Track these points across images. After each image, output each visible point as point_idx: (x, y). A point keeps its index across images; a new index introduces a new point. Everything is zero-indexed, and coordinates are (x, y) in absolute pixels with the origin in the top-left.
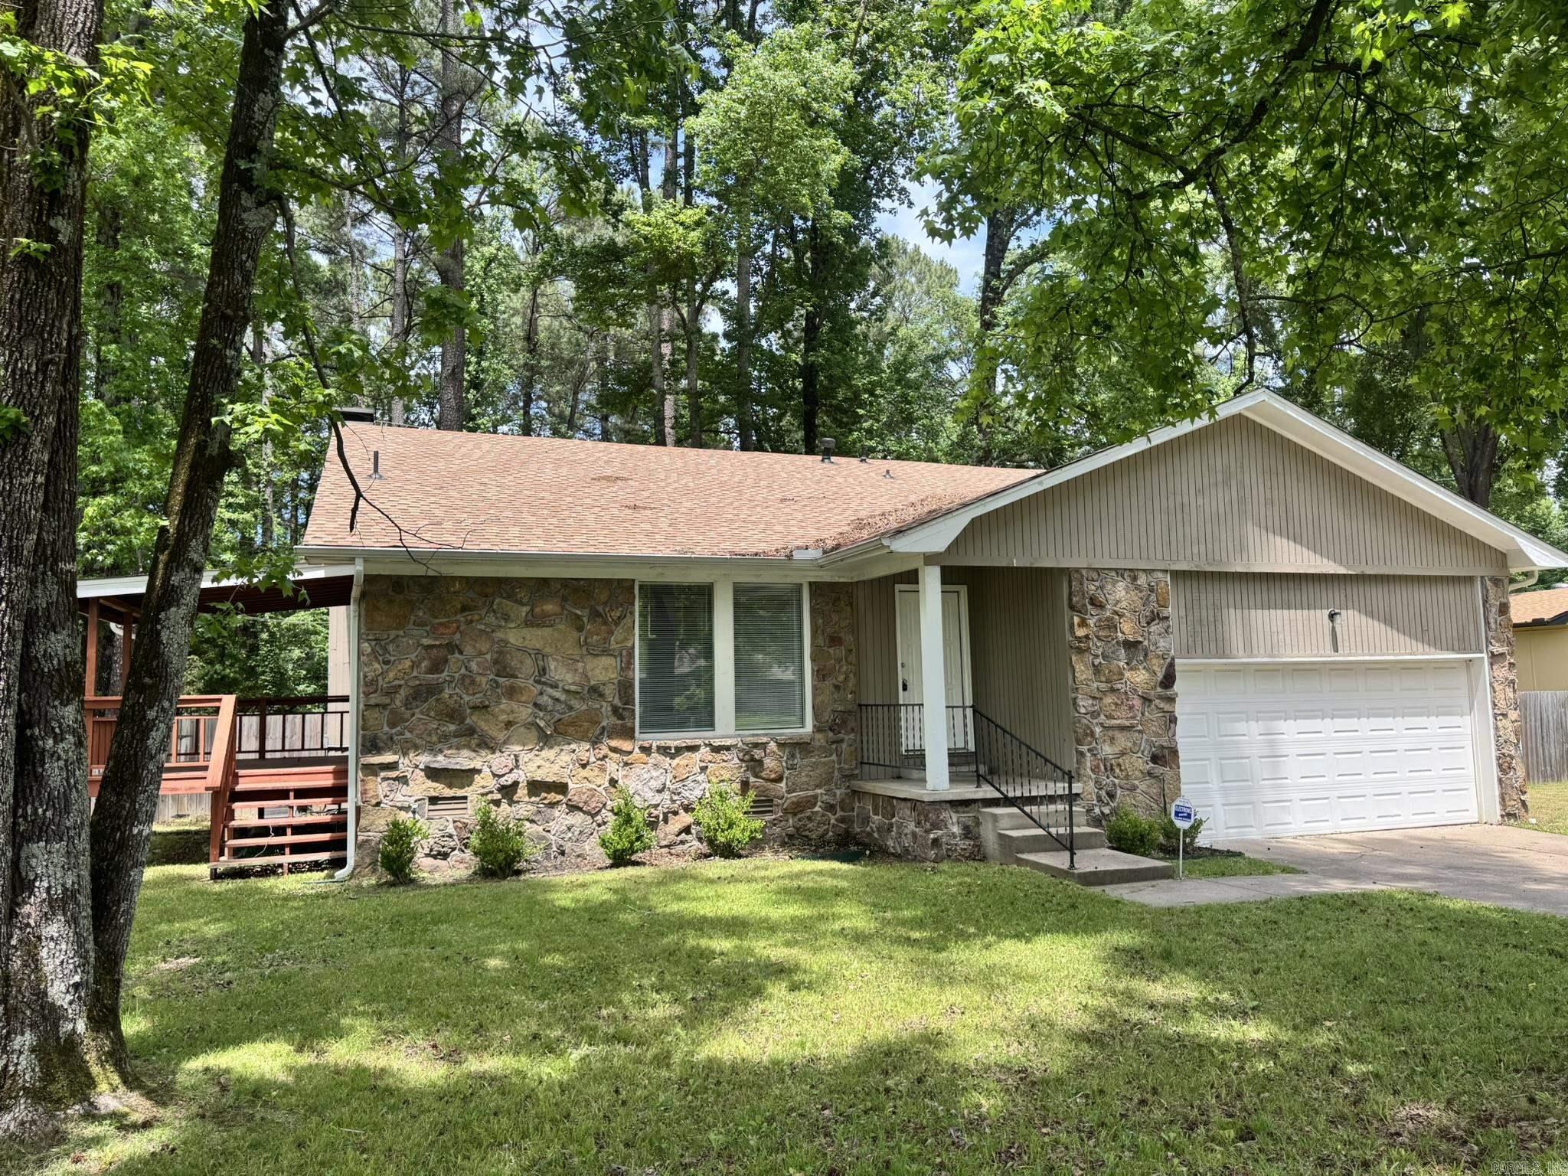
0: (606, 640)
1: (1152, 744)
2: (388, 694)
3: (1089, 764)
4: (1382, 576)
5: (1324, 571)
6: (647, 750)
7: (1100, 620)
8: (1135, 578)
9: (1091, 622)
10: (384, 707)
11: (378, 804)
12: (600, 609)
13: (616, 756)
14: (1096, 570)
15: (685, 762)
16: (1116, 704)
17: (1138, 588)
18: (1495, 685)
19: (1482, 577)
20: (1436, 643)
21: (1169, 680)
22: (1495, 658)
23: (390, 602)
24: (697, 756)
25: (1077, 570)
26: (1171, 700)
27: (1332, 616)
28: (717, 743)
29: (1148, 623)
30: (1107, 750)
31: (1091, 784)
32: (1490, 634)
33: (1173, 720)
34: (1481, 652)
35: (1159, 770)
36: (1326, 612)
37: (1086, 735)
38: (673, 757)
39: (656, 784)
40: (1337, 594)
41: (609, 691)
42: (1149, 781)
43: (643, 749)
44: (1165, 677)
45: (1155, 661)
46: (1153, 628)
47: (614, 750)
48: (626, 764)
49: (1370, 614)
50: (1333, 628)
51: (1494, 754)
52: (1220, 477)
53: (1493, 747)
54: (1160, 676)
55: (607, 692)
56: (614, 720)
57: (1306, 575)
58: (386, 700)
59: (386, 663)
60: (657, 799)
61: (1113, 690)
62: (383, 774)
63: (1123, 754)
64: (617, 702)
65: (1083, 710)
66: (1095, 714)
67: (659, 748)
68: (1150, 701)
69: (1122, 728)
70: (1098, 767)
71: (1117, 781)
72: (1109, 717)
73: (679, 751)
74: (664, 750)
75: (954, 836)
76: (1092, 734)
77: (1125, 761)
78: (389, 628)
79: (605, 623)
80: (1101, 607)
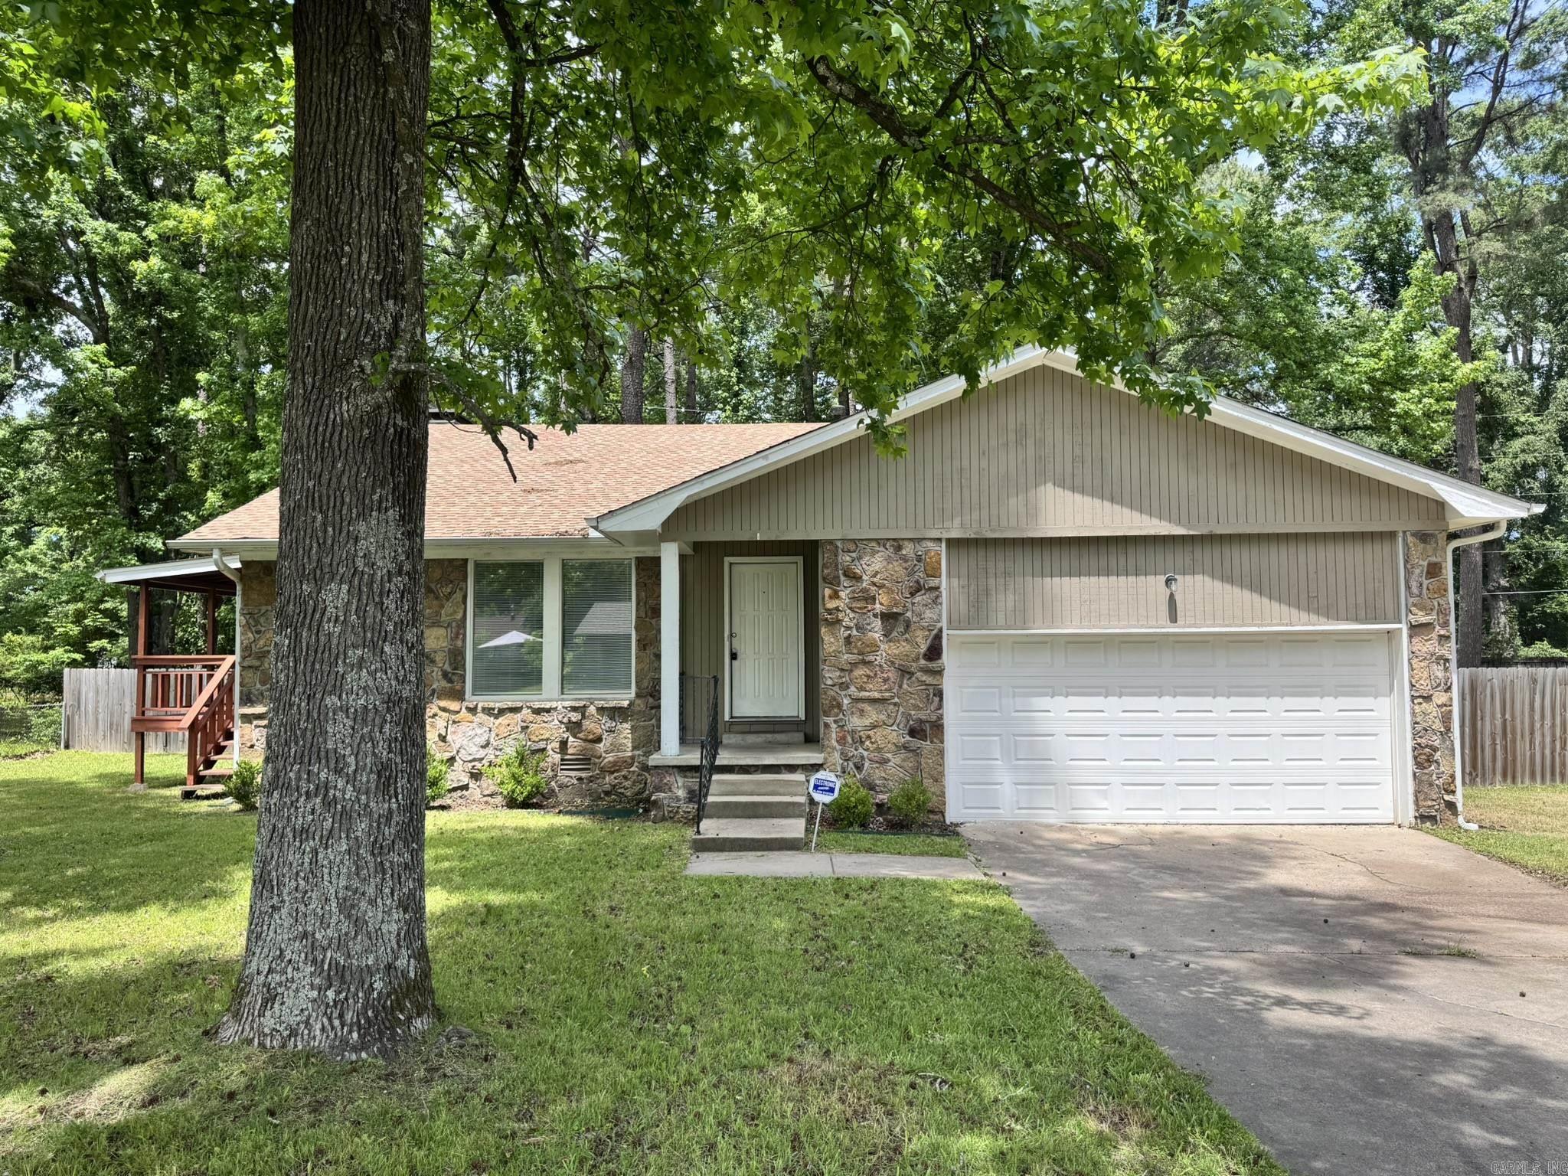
0: (438, 614)
1: (908, 717)
2: (259, 658)
3: (834, 736)
4: (1240, 536)
5: (1152, 532)
6: (472, 710)
7: (853, 592)
8: (899, 548)
9: (843, 594)
10: (257, 668)
11: (252, 746)
12: (433, 586)
13: (445, 715)
14: (853, 541)
15: (507, 722)
16: (868, 676)
17: (905, 559)
18: (1414, 661)
19: (1404, 532)
20: (1330, 612)
21: (934, 652)
22: (1416, 629)
23: (262, 582)
24: (518, 716)
25: (831, 542)
26: (939, 673)
27: (1168, 582)
28: (537, 705)
29: (912, 594)
30: (856, 722)
31: (837, 755)
32: (1411, 600)
33: (940, 694)
34: (1400, 622)
35: (916, 743)
36: (1162, 578)
37: (833, 707)
38: (496, 718)
39: (482, 741)
40: (1182, 557)
41: (439, 657)
42: (903, 754)
43: (469, 709)
44: (929, 649)
45: (919, 633)
46: (918, 599)
47: (444, 710)
48: (454, 722)
49: (1228, 579)
50: (1172, 596)
51: (1409, 744)
52: (1012, 437)
53: (1409, 736)
54: (923, 648)
55: (437, 659)
56: (444, 683)
57: (1126, 537)
58: (257, 663)
59: (258, 632)
60: (482, 753)
61: (865, 663)
62: (255, 722)
63: (874, 727)
64: (447, 667)
65: (829, 682)
66: (844, 686)
67: (484, 709)
68: (912, 674)
69: (873, 701)
70: (844, 738)
71: (865, 754)
72: (861, 689)
73: (502, 712)
74: (488, 711)
75: (678, 799)
76: (839, 706)
77: (877, 735)
78: (260, 605)
79: (437, 598)
80: (858, 578)
